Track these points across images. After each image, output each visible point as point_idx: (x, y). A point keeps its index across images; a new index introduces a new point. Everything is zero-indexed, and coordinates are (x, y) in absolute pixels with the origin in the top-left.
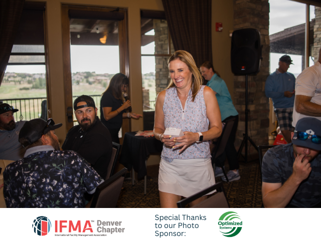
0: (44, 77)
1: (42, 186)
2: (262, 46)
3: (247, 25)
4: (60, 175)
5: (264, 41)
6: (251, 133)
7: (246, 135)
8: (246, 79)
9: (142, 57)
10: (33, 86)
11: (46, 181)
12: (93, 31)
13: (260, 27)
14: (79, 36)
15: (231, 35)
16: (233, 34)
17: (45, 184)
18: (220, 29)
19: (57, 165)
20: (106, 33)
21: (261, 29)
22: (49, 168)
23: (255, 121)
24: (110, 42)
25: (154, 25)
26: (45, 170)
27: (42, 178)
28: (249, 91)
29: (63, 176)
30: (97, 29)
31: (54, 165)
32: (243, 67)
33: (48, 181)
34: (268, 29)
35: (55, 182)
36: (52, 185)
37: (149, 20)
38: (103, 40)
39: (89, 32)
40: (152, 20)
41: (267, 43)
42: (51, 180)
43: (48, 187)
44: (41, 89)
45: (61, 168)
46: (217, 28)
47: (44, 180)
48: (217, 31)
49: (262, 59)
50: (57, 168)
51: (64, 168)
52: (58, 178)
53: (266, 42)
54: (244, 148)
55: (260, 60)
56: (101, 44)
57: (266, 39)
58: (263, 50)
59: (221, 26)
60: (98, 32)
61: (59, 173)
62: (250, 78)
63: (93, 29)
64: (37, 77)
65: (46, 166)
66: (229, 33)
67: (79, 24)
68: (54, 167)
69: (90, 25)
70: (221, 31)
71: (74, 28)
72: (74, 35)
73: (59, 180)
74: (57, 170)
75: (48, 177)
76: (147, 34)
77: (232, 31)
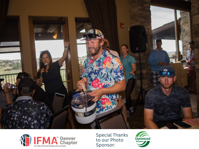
0: (20, 62)
1: (22, 120)
2: (147, 35)
3: (138, 24)
4: (33, 115)
5: (149, 32)
6: (145, 87)
7: (141, 88)
8: (139, 55)
9: (77, 45)
10: (13, 68)
11: (25, 117)
12: (48, 31)
13: (146, 24)
14: (40, 35)
15: (129, 30)
16: (130, 29)
17: (24, 119)
18: (123, 26)
19: (32, 109)
20: (56, 32)
21: (146, 25)
22: (27, 110)
23: (146, 80)
24: (59, 38)
25: (85, 26)
26: (25, 111)
27: (23, 115)
28: (141, 62)
29: (35, 115)
30: (51, 30)
31: (30, 109)
32: (137, 48)
33: (26, 117)
34: (150, 25)
35: (30, 119)
36: (28, 120)
37: (82, 23)
38: (55, 37)
39: (46, 32)
40: (83, 24)
41: (151, 34)
42: (28, 118)
43: (25, 121)
44: (18, 69)
45: (34, 111)
46: (121, 26)
47: (24, 117)
48: (121, 28)
49: (148, 42)
50: (32, 111)
51: (36, 111)
52: (32, 117)
53: (150, 32)
54: (141, 96)
55: (147, 43)
56: (54, 39)
57: (150, 31)
58: (148, 37)
59: (123, 25)
60: (51, 32)
61: (33, 114)
62: (142, 54)
63: (48, 30)
64: (15, 62)
65: (26, 109)
66: (128, 29)
67: (40, 28)
68: (30, 110)
69: (46, 28)
70: (123, 28)
71: (37, 30)
72: (37, 34)
73: (32, 118)
74: (32, 112)
75: (26, 116)
76: (81, 32)
77: (129, 27)
